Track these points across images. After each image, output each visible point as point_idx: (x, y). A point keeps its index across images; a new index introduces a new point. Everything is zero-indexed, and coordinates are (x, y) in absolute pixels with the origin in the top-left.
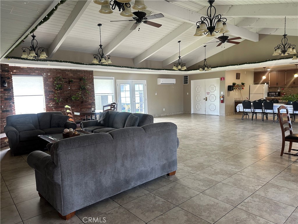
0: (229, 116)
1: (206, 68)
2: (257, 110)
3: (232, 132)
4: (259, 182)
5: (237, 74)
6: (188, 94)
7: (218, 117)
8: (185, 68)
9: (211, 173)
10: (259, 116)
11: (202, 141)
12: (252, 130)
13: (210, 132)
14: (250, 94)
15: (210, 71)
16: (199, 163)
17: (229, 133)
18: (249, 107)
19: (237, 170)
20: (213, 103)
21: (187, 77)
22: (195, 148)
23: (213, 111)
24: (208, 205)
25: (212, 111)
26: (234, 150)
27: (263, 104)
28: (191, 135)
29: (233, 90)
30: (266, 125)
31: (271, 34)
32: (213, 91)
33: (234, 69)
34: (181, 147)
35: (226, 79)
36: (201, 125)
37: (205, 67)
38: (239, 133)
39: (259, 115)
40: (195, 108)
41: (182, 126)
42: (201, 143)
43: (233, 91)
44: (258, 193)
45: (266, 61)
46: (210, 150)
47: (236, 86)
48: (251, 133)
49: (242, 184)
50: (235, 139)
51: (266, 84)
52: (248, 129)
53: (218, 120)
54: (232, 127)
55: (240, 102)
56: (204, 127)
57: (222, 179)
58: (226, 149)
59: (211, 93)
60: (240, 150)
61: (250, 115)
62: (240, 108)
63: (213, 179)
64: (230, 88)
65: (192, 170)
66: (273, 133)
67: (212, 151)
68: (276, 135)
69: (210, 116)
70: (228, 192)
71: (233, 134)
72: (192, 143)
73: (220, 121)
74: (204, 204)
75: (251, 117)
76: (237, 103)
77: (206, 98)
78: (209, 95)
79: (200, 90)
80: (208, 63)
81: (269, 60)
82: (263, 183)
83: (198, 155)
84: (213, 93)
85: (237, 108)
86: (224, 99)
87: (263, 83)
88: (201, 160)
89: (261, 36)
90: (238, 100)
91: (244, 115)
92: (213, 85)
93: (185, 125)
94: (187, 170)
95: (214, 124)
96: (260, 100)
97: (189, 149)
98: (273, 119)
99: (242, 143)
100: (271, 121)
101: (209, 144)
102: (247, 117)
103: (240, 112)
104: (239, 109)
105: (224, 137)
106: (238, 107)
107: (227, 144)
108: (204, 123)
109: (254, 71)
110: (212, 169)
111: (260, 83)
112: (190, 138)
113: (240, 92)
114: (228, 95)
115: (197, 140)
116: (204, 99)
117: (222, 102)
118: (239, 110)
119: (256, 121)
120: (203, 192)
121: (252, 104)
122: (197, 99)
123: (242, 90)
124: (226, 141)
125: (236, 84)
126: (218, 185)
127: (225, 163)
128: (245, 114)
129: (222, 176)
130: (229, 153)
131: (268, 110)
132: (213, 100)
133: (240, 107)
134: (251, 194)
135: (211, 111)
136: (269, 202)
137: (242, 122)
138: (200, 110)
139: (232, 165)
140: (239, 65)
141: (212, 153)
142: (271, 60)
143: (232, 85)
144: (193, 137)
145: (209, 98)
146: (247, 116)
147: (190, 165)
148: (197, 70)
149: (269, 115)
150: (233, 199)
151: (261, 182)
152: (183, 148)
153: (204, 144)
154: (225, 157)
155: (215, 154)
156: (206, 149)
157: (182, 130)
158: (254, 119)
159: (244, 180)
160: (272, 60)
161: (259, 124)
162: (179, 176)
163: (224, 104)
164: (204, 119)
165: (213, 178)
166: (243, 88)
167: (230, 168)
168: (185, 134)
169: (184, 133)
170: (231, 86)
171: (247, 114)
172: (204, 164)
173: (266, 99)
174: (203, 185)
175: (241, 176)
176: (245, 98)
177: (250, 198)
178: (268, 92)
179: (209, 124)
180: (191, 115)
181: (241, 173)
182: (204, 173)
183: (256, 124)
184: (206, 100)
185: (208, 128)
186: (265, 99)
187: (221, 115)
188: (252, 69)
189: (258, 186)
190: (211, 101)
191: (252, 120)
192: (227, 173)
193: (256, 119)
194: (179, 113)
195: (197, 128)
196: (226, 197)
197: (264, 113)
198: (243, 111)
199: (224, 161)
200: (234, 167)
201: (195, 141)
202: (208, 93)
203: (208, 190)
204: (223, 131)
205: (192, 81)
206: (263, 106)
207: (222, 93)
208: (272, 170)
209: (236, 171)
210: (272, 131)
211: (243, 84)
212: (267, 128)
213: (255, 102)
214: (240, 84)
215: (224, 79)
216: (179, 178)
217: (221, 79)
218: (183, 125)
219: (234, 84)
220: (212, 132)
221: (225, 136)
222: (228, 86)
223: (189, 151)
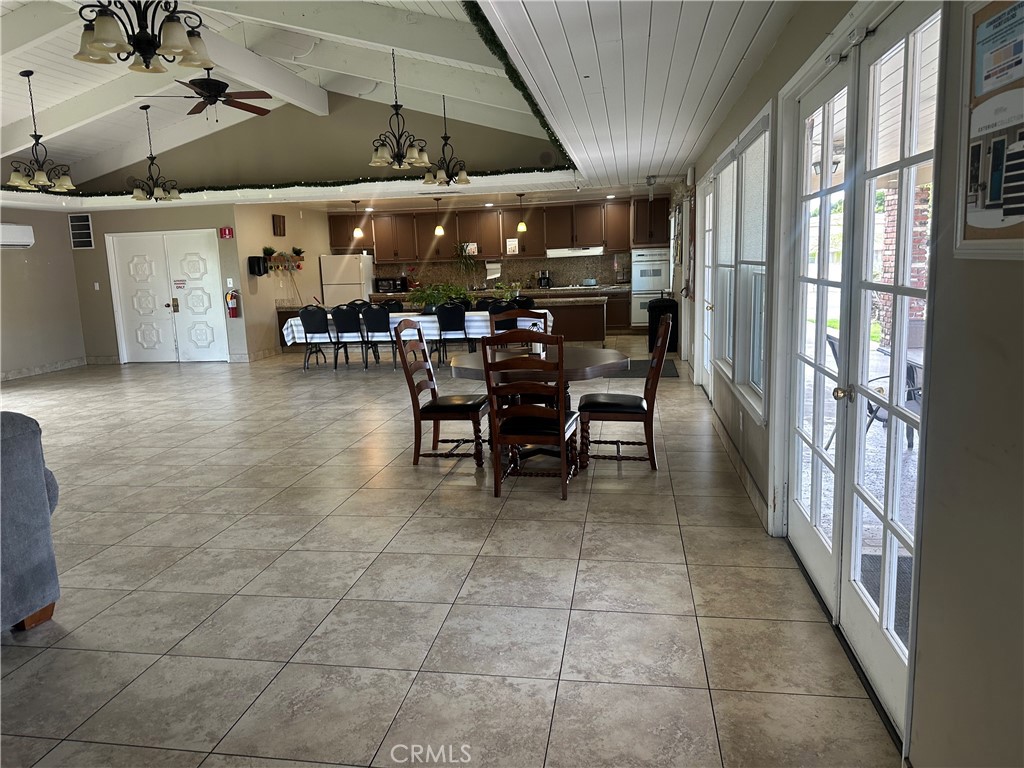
0: (261, 362)
1: (158, 192)
2: (345, 335)
3: (273, 412)
4: (356, 560)
5: (274, 216)
6: (97, 286)
7: (226, 367)
8: (67, 184)
9: (202, 571)
10: (356, 354)
11: (168, 463)
12: (338, 398)
13: (195, 424)
14: (322, 285)
15: (174, 203)
16: (155, 548)
17: (262, 420)
18: (323, 328)
19: (291, 539)
20: (204, 318)
21: (86, 219)
22: (137, 495)
23: (205, 347)
24: (191, 690)
25: (202, 347)
26: (281, 473)
27: (361, 316)
28: (123, 446)
29: (266, 272)
30: (376, 379)
31: (361, 97)
32: (198, 275)
33: (260, 200)
34: (78, 503)
35: (238, 232)
36: (163, 403)
37: (156, 185)
38: (296, 415)
39: (356, 350)
40: (134, 340)
41: (81, 418)
42: (165, 469)
43: (269, 277)
44: (353, 594)
45: (357, 181)
46: (197, 489)
47: (275, 258)
48: (333, 409)
49: (308, 580)
50: (282, 437)
51: (365, 252)
52: (323, 398)
53: (226, 377)
54: (273, 397)
55: (293, 314)
56: (173, 411)
57: (241, 581)
58: (254, 477)
59: (189, 285)
60: (302, 468)
61: (330, 353)
62: (295, 331)
63: (210, 590)
64: (258, 266)
65: (126, 582)
66: (393, 401)
67: (204, 493)
68: (400, 406)
69: (198, 365)
70: (262, 622)
71: (278, 419)
72: (124, 476)
73: (235, 381)
74: (177, 693)
75: (330, 359)
76: (283, 316)
77: (175, 300)
78: (186, 292)
79: (147, 273)
80: (166, 171)
81: (365, 180)
82: (368, 559)
83: (150, 517)
84: (200, 284)
85: (285, 333)
86: (238, 303)
87: (358, 251)
88: (163, 534)
89: (335, 100)
90: (287, 304)
91: (311, 353)
92: (196, 254)
93: (95, 412)
94: (106, 585)
95: (210, 395)
96: (352, 305)
97: (115, 505)
98: (392, 360)
99: (306, 446)
100: (389, 364)
101: (192, 469)
102: (321, 360)
103: (295, 344)
104: (291, 337)
105: (246, 436)
106: (290, 330)
107: (257, 456)
108: (176, 394)
109: (326, 209)
110: (205, 558)
111: (350, 251)
112: (116, 462)
113: (293, 280)
114: (254, 290)
115: (146, 462)
116: (168, 306)
117: (234, 313)
118: (294, 338)
119: (348, 369)
120: (173, 651)
121: (329, 316)
122: (140, 306)
123: (297, 274)
124: (252, 448)
125: (273, 252)
126: (228, 609)
127: (251, 524)
128: (314, 350)
129: (240, 572)
130: (266, 486)
131: (376, 334)
132: (202, 310)
133: (295, 328)
134: (333, 603)
135: (198, 347)
136: (384, 613)
137: (305, 377)
138: (157, 346)
139: (273, 526)
140: (277, 187)
141: (204, 498)
142: (370, 181)
143: (262, 255)
144: (129, 452)
145: (186, 300)
146: (320, 355)
147: (120, 562)
148: (123, 194)
149: (381, 349)
150: (278, 638)
151: (362, 556)
152: (88, 506)
153: (174, 471)
154: (250, 502)
155: (216, 500)
156: (182, 489)
157: (82, 434)
158: (341, 364)
159: (314, 565)
160: (373, 180)
161: (356, 379)
162: (73, 617)
163: (240, 322)
164: (174, 382)
165: (210, 587)
166: (298, 267)
167: (268, 538)
168: (94, 448)
169: (93, 444)
170: (259, 258)
171: (320, 350)
172: (174, 545)
173: (370, 299)
174: (174, 625)
175: (302, 554)
176: (308, 298)
177: (332, 617)
178: (374, 277)
179: (194, 396)
180: (120, 370)
181: (303, 544)
182: (176, 578)
183: (349, 379)
184: (176, 309)
185: (188, 412)
186: (367, 300)
187: (236, 358)
188: (320, 204)
189: (355, 570)
190: (194, 313)
191: (336, 368)
192: (258, 558)
193: (347, 362)
194: (67, 366)
195: (145, 416)
196: (258, 638)
197: (366, 344)
198: (304, 341)
199: (249, 517)
200: (282, 531)
201: (138, 468)
202: (180, 284)
203: (192, 637)
204: (244, 414)
205: (109, 239)
206: (362, 322)
207: (230, 283)
208: (391, 511)
209: (287, 541)
210: (390, 396)
211: (298, 252)
212: (377, 389)
213: (337, 311)
214: (289, 252)
215: (231, 232)
216: (68, 627)
217: (222, 233)
218: (85, 414)
219: (268, 252)
220: (205, 423)
221: (250, 431)
222: (250, 258)
223: (115, 509)
